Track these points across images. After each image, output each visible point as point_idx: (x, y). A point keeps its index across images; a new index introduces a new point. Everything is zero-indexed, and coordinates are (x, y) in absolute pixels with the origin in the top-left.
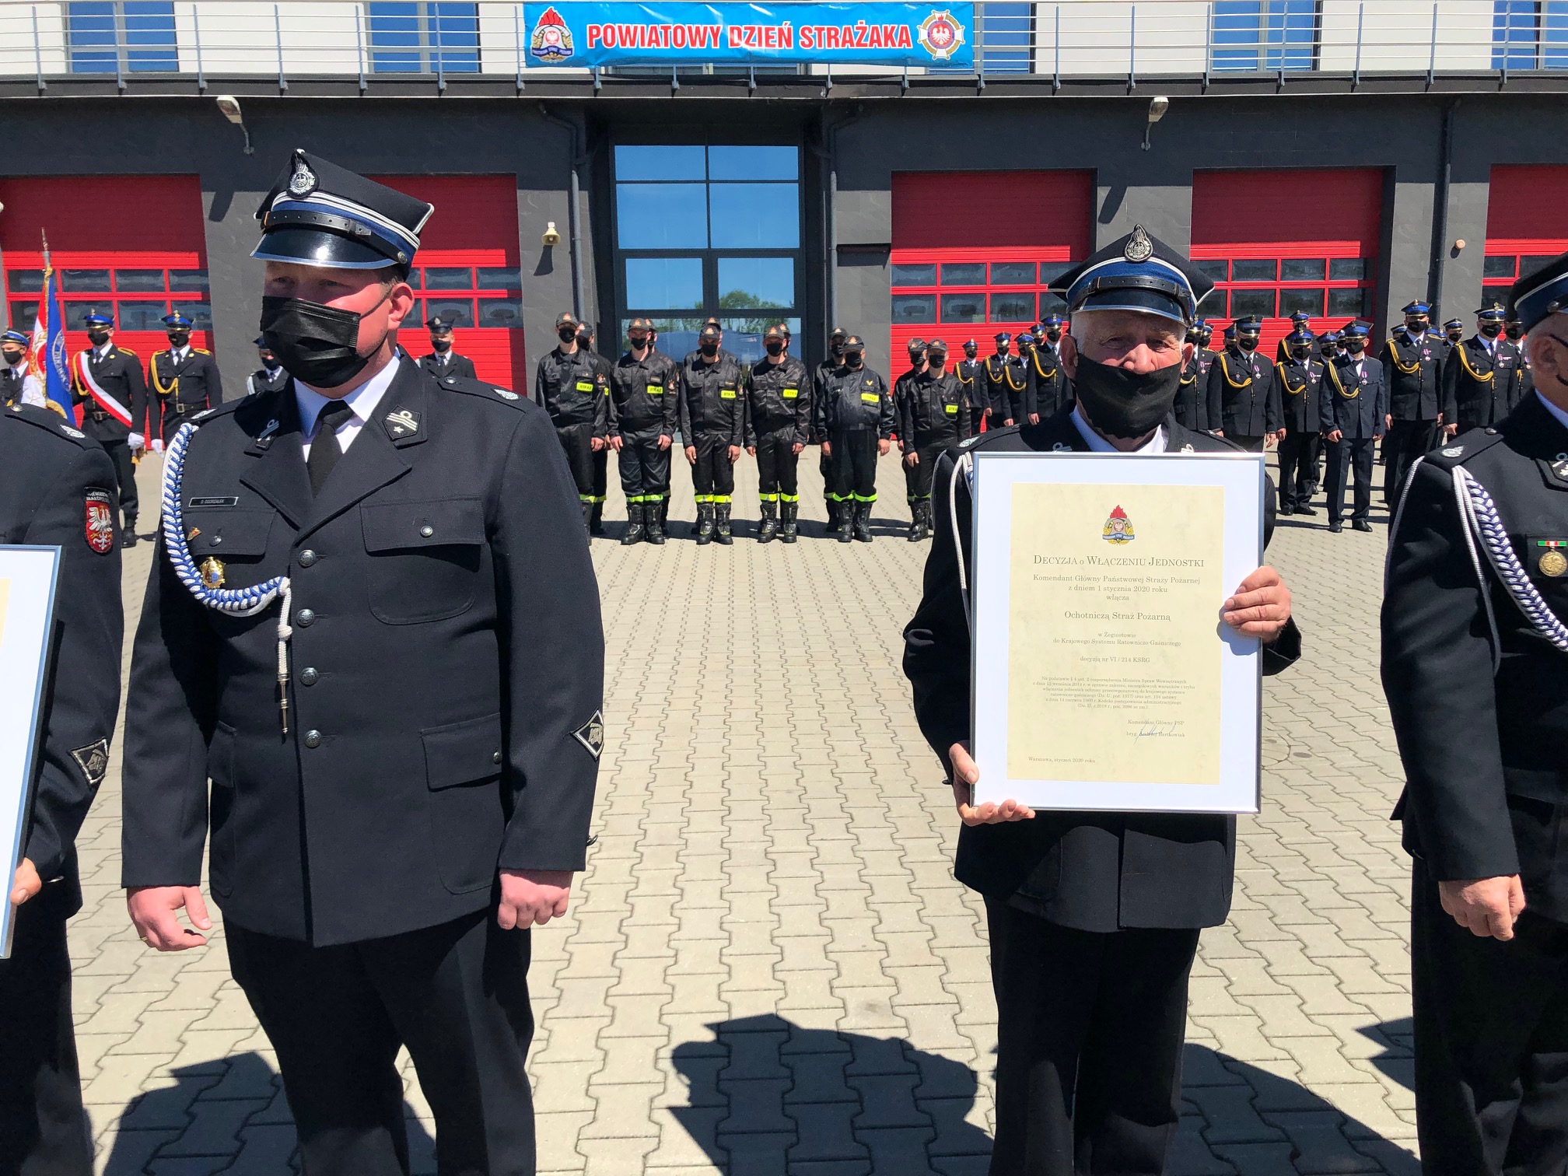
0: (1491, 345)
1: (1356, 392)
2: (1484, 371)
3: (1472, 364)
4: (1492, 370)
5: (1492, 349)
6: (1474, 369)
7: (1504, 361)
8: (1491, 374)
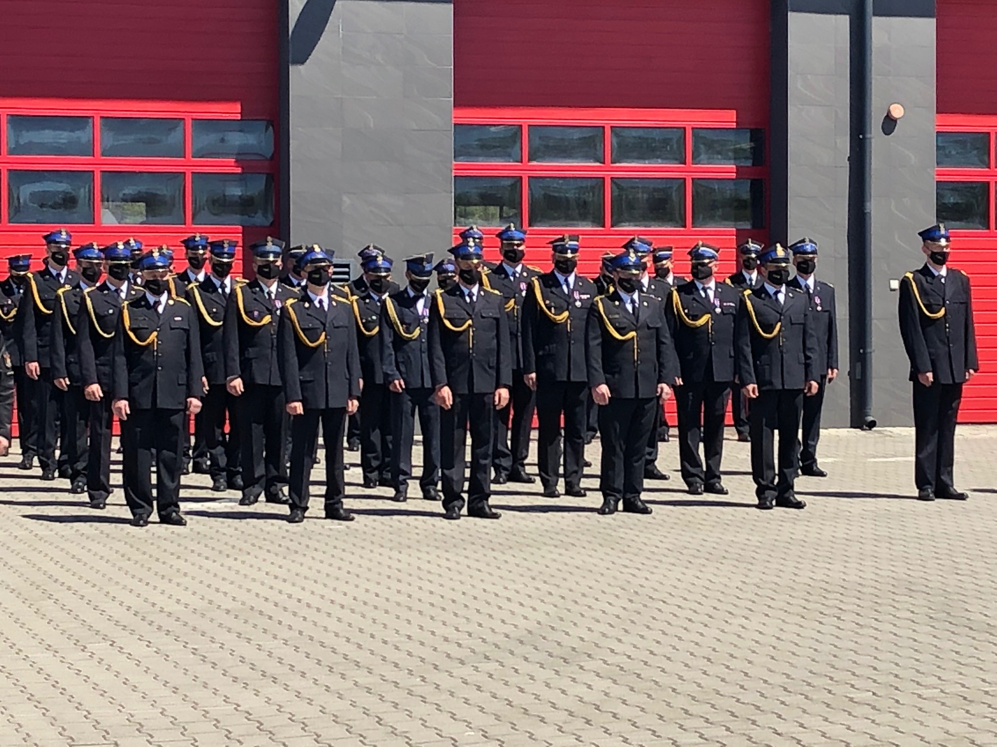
0: (566, 280)
1: (417, 332)
2: (559, 311)
3: (547, 302)
4: (567, 309)
5: (568, 285)
6: (549, 309)
7: (581, 300)
8: (566, 314)
